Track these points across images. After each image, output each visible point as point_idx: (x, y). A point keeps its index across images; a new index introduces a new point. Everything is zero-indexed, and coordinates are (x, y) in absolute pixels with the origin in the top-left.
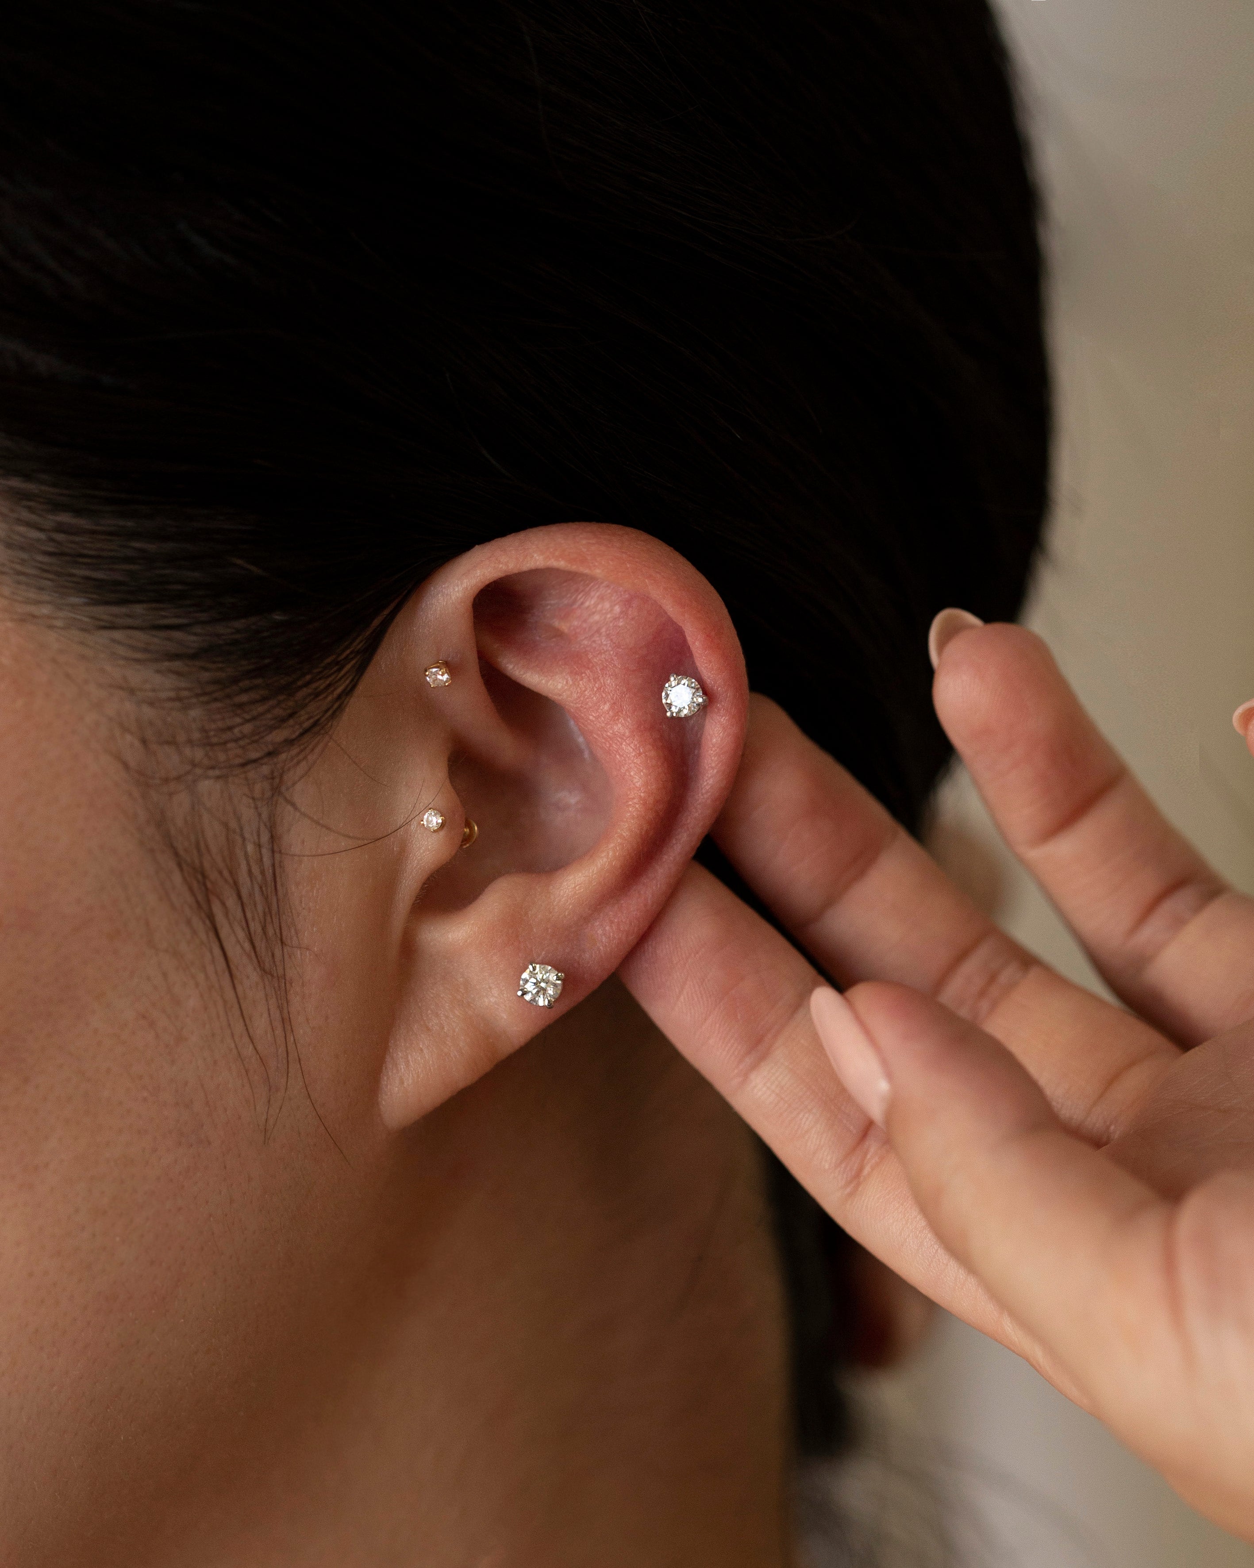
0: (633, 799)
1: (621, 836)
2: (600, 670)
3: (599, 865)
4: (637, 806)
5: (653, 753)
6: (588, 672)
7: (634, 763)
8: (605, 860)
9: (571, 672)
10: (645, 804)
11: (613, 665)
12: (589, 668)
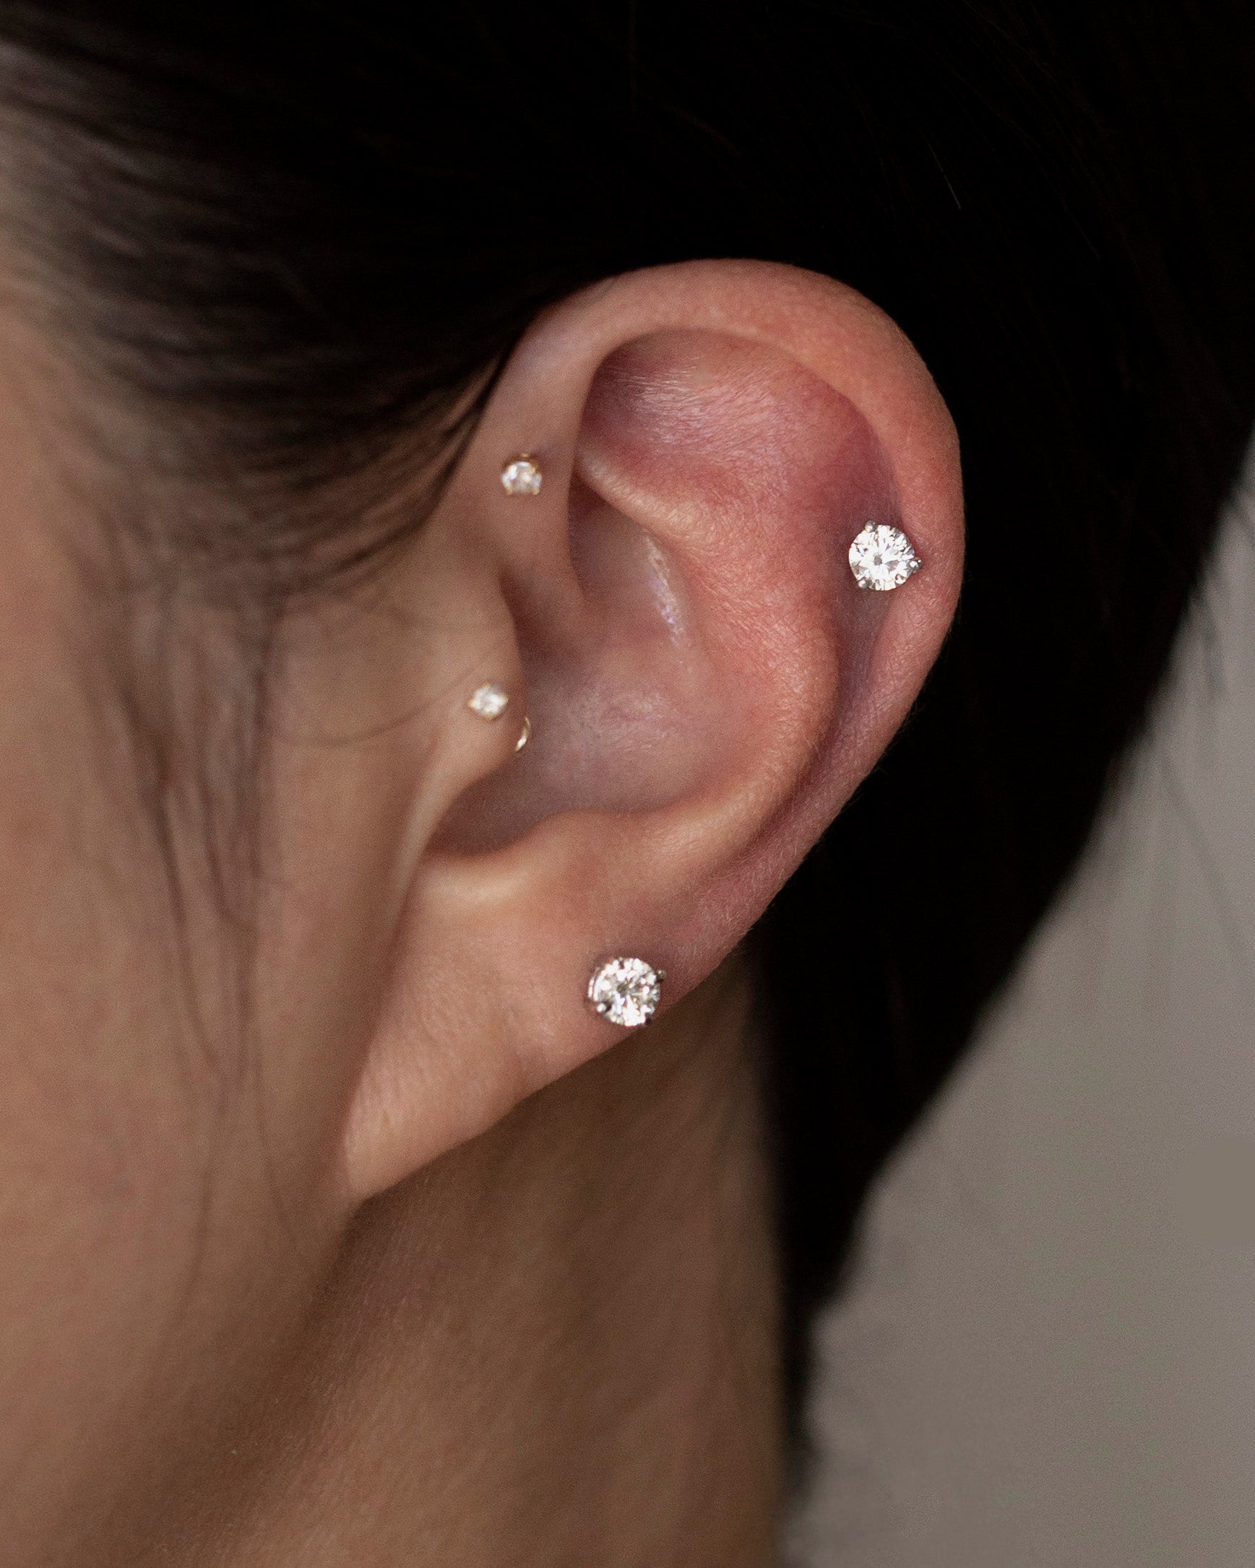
0: (789, 712)
1: (769, 771)
2: (758, 502)
3: (731, 813)
4: (796, 724)
5: (823, 642)
6: (736, 502)
7: (794, 654)
8: (741, 805)
9: (708, 501)
10: (806, 722)
11: (778, 495)
12: (738, 497)
